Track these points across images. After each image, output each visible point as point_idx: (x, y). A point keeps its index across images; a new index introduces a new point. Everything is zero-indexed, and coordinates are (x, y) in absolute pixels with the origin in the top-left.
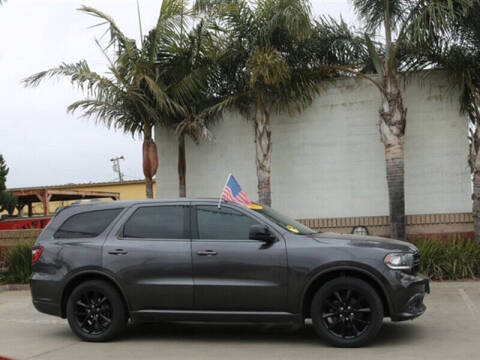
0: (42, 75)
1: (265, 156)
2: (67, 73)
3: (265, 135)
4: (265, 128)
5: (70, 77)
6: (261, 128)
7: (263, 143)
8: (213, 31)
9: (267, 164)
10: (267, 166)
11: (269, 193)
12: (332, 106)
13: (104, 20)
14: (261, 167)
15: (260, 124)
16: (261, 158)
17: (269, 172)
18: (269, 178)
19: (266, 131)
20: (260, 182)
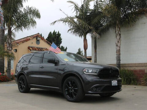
0: (55, 22)
1: (118, 42)
2: (62, 21)
3: (118, 35)
4: (118, 32)
6: (117, 32)
7: (117, 37)
8: (101, 2)
9: (119, 44)
10: (119, 45)
12: (144, 23)
13: (73, 4)
14: (117, 46)
15: (117, 31)
16: (117, 42)
17: (120, 47)
18: (120, 49)
19: (119, 33)
20: (117, 50)
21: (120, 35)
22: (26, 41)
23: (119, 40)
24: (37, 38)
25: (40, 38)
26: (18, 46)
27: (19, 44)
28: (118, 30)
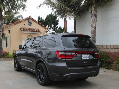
0: (41, 5)
1: (93, 22)
3: (94, 15)
4: (94, 12)
5: (46, 4)
6: (92, 13)
7: (93, 18)
9: (94, 25)
11: (95, 35)
14: (92, 26)
15: (92, 11)
16: (92, 23)
17: (95, 28)
18: (95, 30)
19: (94, 14)
20: (92, 31)
21: (96, 15)
22: (18, 23)
23: (94, 21)
24: (29, 20)
25: (32, 20)
26: (11, 27)
27: (12, 26)
28: (94, 9)
